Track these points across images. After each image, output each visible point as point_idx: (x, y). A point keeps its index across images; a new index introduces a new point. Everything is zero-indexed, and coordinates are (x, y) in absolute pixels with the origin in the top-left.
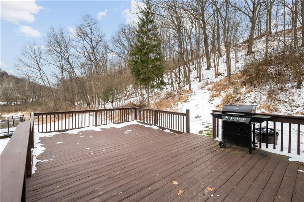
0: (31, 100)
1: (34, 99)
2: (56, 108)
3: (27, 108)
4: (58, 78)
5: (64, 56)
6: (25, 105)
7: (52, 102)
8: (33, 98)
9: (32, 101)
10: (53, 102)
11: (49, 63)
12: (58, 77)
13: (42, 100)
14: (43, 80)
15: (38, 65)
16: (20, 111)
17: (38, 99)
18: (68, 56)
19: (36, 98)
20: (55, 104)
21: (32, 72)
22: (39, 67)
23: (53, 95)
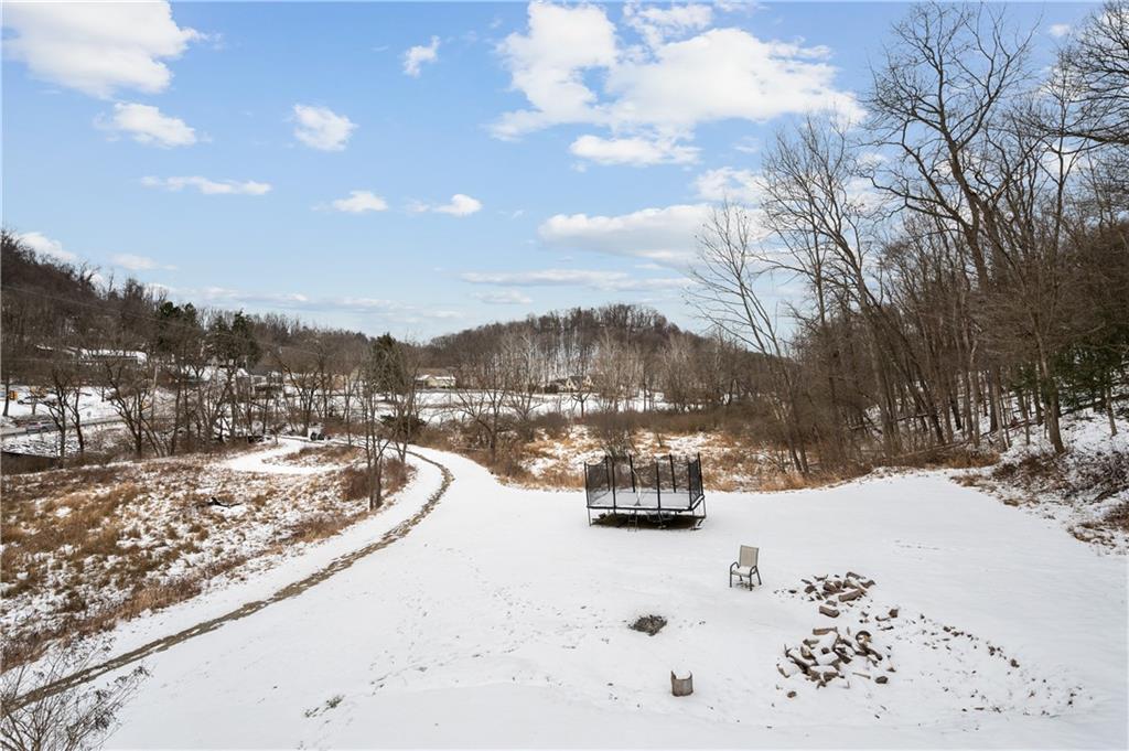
0: (727, 397)
1: (734, 396)
2: (799, 430)
3: (716, 422)
4: (800, 320)
5: (824, 226)
6: (712, 415)
7: (784, 406)
8: (730, 394)
9: (730, 400)
10: (787, 407)
11: (771, 264)
12: (800, 315)
13: (755, 398)
14: (754, 327)
15: (739, 278)
16: (701, 430)
17: (746, 395)
18: (839, 220)
19: (738, 393)
20: (796, 417)
21: (723, 306)
22: (742, 285)
23: (788, 382)
